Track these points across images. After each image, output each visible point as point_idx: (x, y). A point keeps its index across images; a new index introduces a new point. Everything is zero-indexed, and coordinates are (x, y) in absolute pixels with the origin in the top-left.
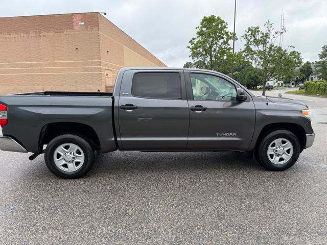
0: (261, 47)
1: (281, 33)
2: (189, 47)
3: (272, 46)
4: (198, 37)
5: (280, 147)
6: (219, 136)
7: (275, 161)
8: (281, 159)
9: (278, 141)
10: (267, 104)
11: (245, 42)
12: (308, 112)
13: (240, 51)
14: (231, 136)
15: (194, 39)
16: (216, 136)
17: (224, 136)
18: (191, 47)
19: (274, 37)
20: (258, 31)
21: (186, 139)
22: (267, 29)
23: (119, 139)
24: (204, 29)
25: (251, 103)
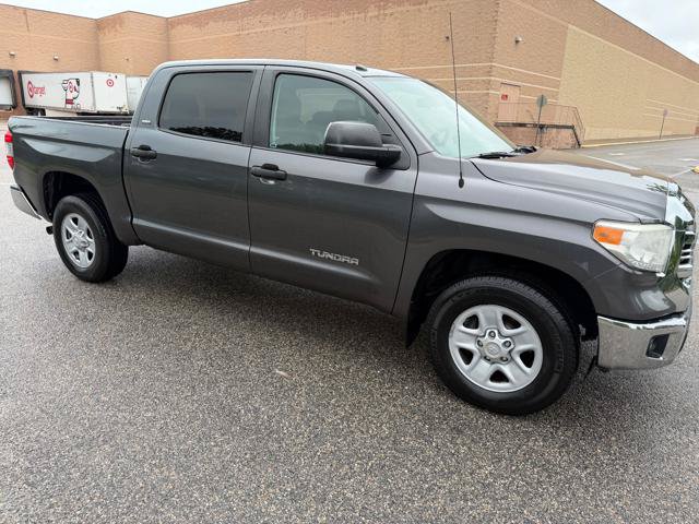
5: (492, 335)
6: (316, 258)
7: (477, 374)
8: (498, 376)
9: (489, 313)
10: (461, 183)
12: (620, 232)
14: (345, 264)
16: (308, 255)
17: (328, 261)
21: (247, 248)
23: (135, 221)
25: (410, 174)
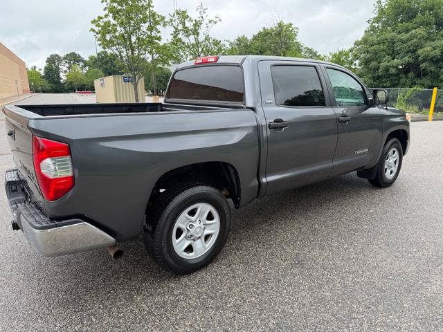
0: (192, 40)
1: (216, 22)
2: (94, 31)
3: (207, 38)
4: (106, 16)
6: (357, 155)
9: (391, 152)
11: (172, 30)
13: (167, 42)
14: (365, 153)
15: (100, 18)
18: (97, 30)
19: (207, 27)
20: (188, 17)
22: (199, 15)
24: (115, 5)
